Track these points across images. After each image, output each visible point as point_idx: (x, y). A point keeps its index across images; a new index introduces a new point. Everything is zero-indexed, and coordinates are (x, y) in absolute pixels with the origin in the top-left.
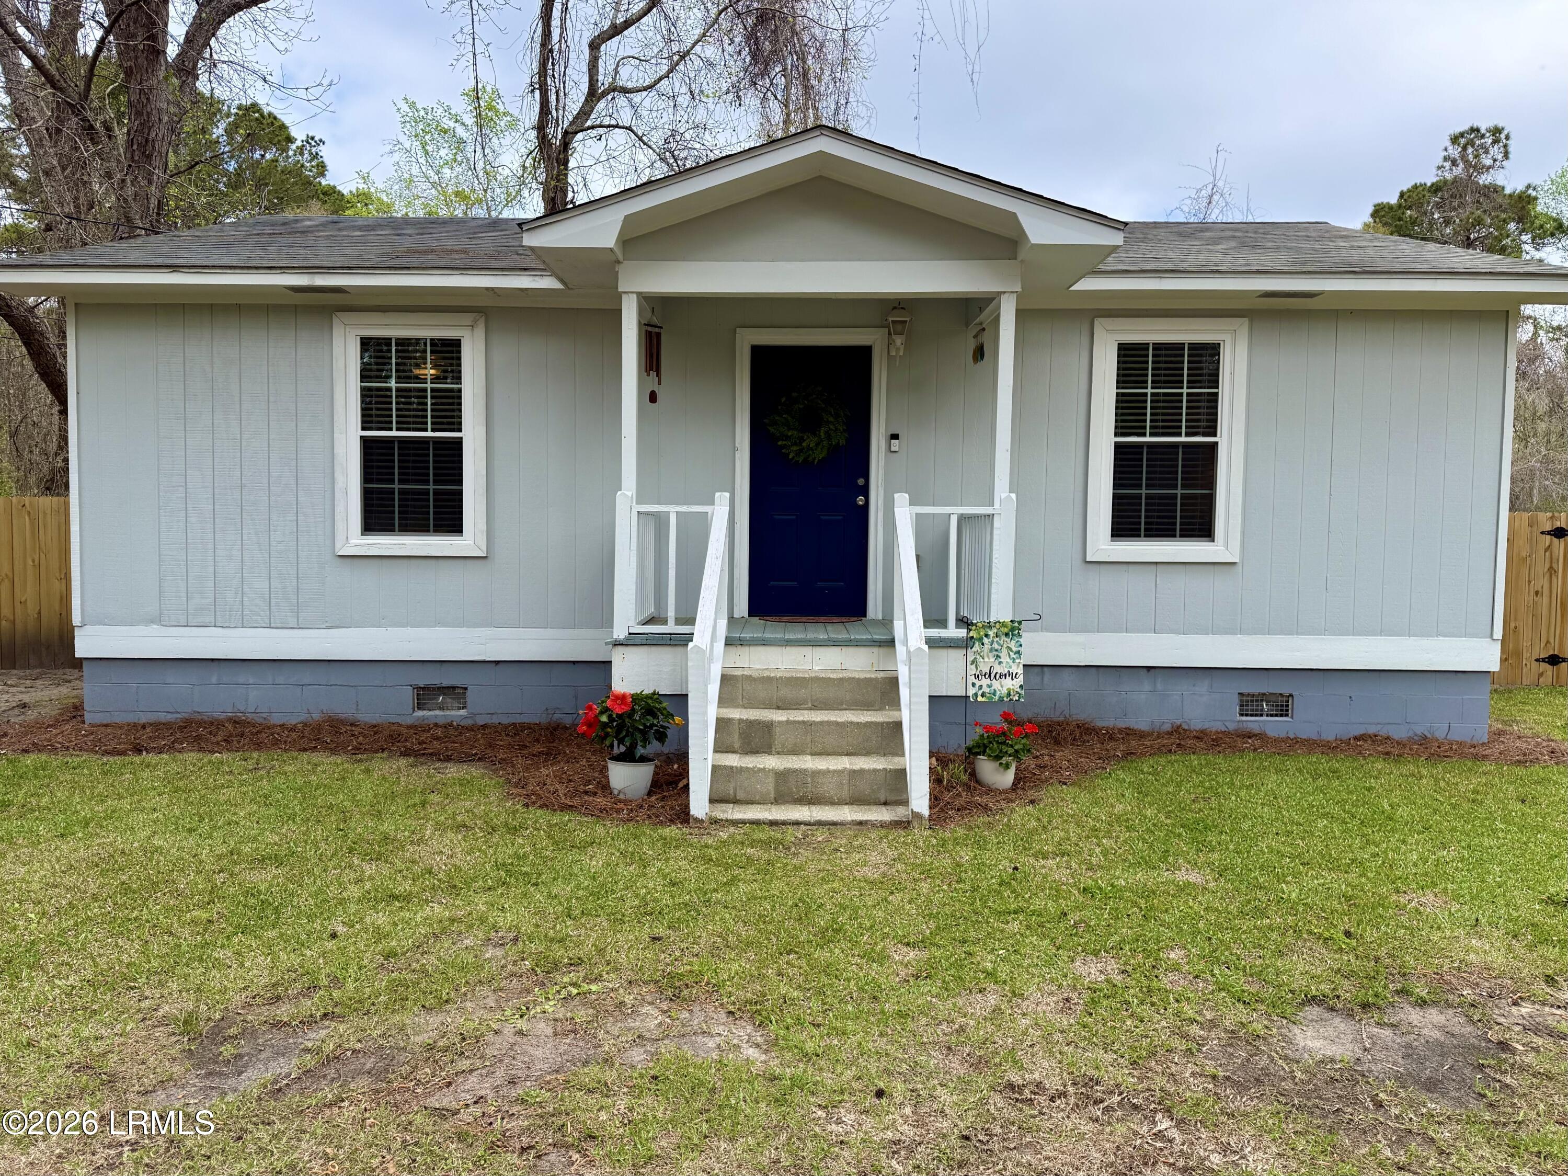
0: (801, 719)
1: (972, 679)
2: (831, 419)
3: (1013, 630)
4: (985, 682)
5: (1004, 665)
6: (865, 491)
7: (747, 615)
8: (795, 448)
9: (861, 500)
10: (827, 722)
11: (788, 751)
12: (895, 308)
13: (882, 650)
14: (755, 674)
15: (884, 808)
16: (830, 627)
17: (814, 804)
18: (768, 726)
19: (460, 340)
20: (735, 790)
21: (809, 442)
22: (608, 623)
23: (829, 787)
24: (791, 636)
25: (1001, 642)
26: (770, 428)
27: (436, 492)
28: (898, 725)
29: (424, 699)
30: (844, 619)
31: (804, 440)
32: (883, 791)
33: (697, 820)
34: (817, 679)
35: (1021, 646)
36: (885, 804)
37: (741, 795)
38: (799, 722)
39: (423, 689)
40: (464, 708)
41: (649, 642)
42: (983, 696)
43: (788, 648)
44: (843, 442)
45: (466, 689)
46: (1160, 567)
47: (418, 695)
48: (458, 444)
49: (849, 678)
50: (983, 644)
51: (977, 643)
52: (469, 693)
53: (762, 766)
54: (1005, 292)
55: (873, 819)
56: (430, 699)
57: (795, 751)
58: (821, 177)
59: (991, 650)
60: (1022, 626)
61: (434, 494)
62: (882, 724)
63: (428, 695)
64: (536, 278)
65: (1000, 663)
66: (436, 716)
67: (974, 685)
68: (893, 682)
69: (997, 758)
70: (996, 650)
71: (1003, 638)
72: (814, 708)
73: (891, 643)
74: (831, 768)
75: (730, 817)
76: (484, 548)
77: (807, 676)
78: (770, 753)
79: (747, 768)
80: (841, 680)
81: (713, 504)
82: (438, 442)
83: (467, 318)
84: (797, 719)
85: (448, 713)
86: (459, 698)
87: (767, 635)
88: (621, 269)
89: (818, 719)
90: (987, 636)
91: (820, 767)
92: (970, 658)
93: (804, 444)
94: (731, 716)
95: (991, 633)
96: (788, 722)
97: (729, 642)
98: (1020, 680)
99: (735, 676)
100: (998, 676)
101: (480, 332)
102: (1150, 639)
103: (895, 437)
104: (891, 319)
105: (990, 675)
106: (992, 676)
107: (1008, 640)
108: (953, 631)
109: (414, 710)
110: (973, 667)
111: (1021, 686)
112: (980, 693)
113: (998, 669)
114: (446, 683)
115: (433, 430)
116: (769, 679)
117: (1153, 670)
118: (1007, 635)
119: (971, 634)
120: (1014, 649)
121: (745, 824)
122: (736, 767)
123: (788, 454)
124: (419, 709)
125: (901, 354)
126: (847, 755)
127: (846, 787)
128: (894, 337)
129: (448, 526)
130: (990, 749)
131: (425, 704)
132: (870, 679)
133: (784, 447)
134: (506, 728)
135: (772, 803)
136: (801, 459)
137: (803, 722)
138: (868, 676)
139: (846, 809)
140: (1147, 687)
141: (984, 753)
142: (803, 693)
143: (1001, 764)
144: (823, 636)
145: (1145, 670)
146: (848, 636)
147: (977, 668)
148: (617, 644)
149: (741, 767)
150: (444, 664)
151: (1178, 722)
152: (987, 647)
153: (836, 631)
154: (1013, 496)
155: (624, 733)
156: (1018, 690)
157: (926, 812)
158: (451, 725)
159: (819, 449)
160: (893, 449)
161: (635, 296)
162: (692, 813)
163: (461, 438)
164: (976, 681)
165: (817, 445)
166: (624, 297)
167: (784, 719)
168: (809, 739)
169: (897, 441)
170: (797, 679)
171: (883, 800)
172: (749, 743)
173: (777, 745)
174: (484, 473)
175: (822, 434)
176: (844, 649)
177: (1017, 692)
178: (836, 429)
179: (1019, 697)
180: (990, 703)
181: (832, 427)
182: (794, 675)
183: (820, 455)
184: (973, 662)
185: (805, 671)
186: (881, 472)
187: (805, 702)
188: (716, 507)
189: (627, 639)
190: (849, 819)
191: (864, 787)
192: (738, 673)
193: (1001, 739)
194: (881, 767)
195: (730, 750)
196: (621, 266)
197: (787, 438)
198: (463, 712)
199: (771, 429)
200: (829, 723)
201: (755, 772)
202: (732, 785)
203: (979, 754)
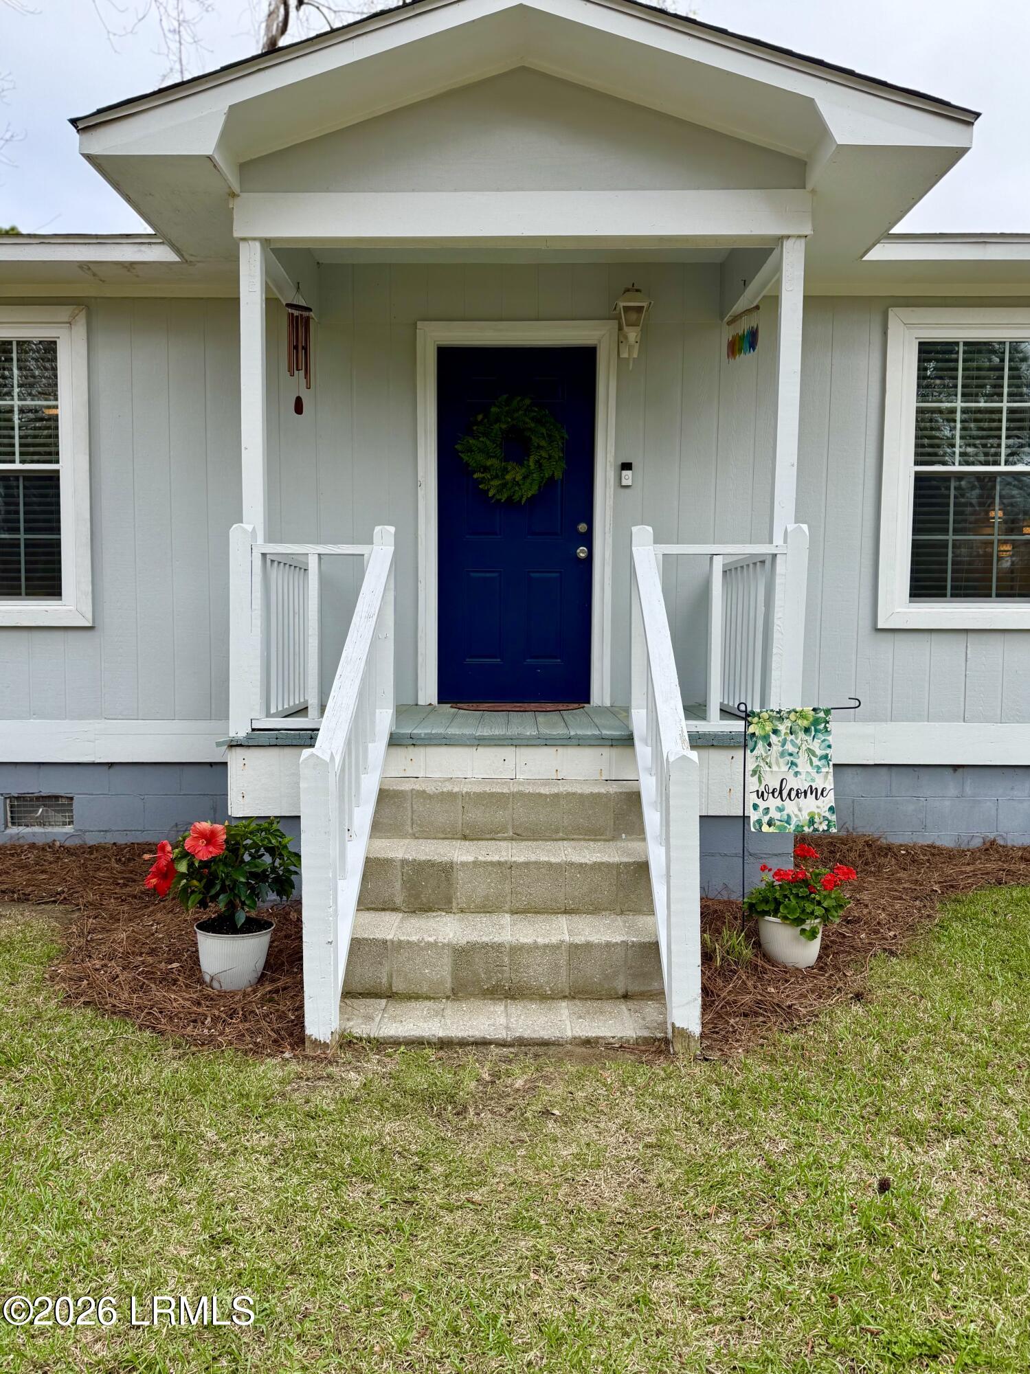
0: (495, 858)
1: (752, 798)
2: (543, 443)
3: (817, 723)
4: (773, 803)
5: (803, 776)
6: (588, 540)
7: (435, 701)
8: (496, 483)
9: (582, 551)
10: (536, 863)
11: (476, 907)
12: (628, 290)
13: (614, 752)
14: (430, 789)
15: (623, 1007)
16: (541, 718)
17: (513, 998)
18: (447, 869)
19: (55, 343)
20: (390, 976)
21: (515, 473)
22: (222, 714)
23: (536, 973)
24: (485, 732)
25: (798, 742)
26: (462, 455)
27: (28, 544)
28: (643, 868)
29: (19, 812)
30: (560, 706)
31: (508, 472)
32: (621, 978)
33: (316, 1043)
34: (521, 795)
35: (829, 746)
36: (626, 997)
37: (399, 986)
38: (492, 864)
39: (18, 798)
40: (71, 823)
41: (280, 742)
42: (770, 824)
43: (480, 749)
44: (558, 475)
45: (72, 799)
46: (971, 637)
47: (12, 806)
48: (52, 480)
49: (568, 794)
50: (770, 745)
51: (760, 744)
52: (75, 802)
53: (431, 939)
54: (788, 237)
55: (609, 1034)
56: (26, 812)
57: (487, 908)
58: (524, 69)
59: (782, 754)
60: (830, 718)
61: (26, 546)
62: (618, 865)
63: (25, 806)
64: (143, 248)
65: (796, 774)
66: (34, 834)
67: (755, 807)
68: (634, 799)
69: (799, 921)
70: (791, 755)
71: (801, 735)
72: (518, 837)
73: (627, 741)
74: (541, 941)
75: (374, 1033)
76: (90, 616)
77: (505, 790)
78: (449, 911)
79: (408, 942)
80: (556, 796)
81: (372, 543)
82: (29, 477)
83: (64, 313)
84: (489, 859)
85: (49, 829)
86: (64, 811)
87: (451, 731)
88: (235, 204)
89: (522, 859)
90: (775, 732)
91: (523, 940)
92: (751, 766)
93: (508, 477)
94: (391, 855)
95: (782, 728)
96: (476, 864)
97: (395, 741)
98: (830, 799)
99: (402, 792)
100: (793, 794)
101: (80, 330)
102: (957, 729)
103: (627, 466)
104: (622, 304)
105: (781, 793)
106: (785, 793)
107: (809, 739)
108: (715, 724)
109: (6, 827)
110: (755, 778)
111: (831, 809)
112: (765, 819)
113: (793, 783)
114: (46, 791)
115: (22, 462)
116: (451, 796)
117: (960, 770)
118: (807, 730)
119: (751, 729)
120: (819, 753)
121: (399, 1044)
122: (392, 942)
123: (488, 490)
124: (13, 824)
125: (635, 355)
126: (565, 912)
127: (564, 972)
128: (626, 329)
129: (41, 587)
130: (786, 907)
131: (19, 818)
132: (598, 796)
133: (482, 481)
134: (122, 850)
135: (448, 998)
136: (504, 498)
137: (499, 863)
138: (596, 790)
139: (564, 1009)
140: (952, 791)
141: (775, 913)
142: (501, 816)
143: (803, 931)
144: (530, 732)
145: (950, 770)
146: (565, 731)
147: (760, 781)
148: (234, 745)
149: (400, 942)
150: (43, 768)
151: (992, 836)
152: (776, 749)
153: (547, 722)
154: (805, 527)
155: (218, 887)
156: (827, 814)
157: (695, 1028)
158: (51, 846)
159: (527, 484)
160: (624, 483)
161: (257, 245)
162: (308, 1032)
163: (58, 471)
164: (759, 802)
165: (525, 478)
166: (243, 247)
167: (471, 859)
168: (507, 888)
169: (629, 473)
170: (492, 795)
171: (621, 992)
172: (417, 896)
173: (460, 898)
174: (88, 516)
175: (532, 464)
176: (561, 750)
177: (825, 818)
178: (550, 457)
179: (829, 826)
180: (781, 834)
181: (544, 454)
182: (487, 790)
183: (529, 491)
184: (754, 772)
185: (503, 782)
186: (609, 513)
187: (504, 829)
188: (375, 547)
189: (248, 737)
190: (569, 1034)
191: (592, 971)
192: (406, 786)
193: (803, 891)
194: (618, 939)
195: (387, 907)
196: (237, 201)
197: (486, 469)
198: (69, 829)
199: (465, 457)
200: (538, 865)
201: (422, 949)
202: (385, 969)
203: (767, 913)
